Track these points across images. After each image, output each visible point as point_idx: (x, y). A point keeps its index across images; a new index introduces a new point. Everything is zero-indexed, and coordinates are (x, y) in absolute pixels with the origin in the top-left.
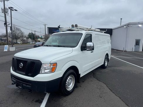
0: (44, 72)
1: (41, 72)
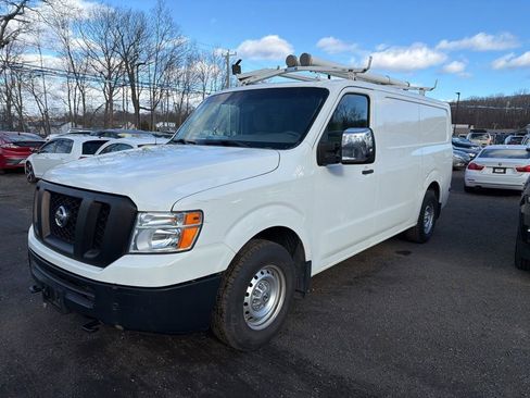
0: (147, 246)
1: (135, 248)
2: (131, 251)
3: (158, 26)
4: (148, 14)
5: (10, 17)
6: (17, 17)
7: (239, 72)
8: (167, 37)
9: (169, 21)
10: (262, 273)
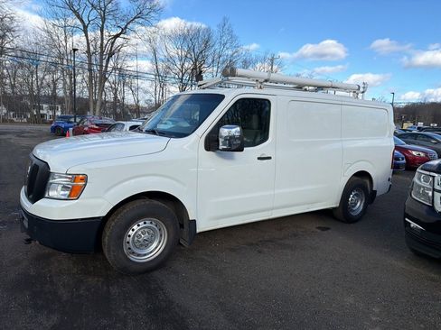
2: (47, 196)
3: (221, 37)
4: (215, 29)
5: (118, 36)
6: (122, 36)
7: (202, 79)
8: (228, 45)
9: (231, 33)
10: (145, 223)
